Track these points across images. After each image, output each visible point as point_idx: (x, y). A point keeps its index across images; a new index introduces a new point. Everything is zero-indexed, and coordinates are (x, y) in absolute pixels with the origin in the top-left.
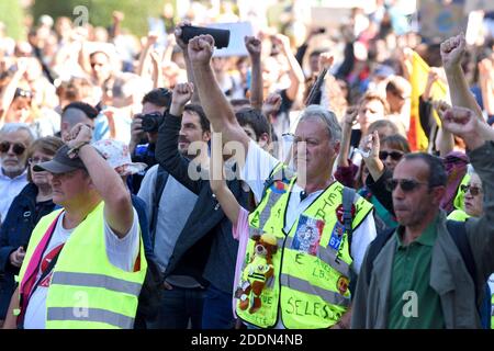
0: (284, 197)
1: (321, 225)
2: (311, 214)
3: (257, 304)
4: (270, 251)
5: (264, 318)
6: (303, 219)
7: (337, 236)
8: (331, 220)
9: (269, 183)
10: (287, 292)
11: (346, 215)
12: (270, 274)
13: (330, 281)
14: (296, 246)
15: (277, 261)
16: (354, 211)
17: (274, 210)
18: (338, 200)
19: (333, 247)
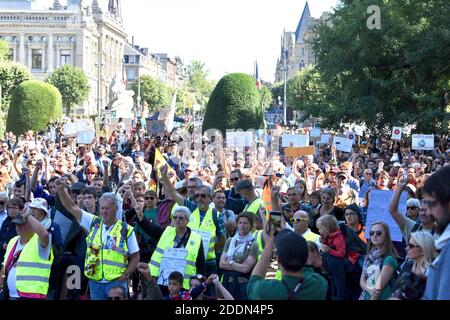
0: (99, 230)
1: (115, 238)
2: (111, 235)
3: (94, 272)
4: (96, 252)
5: (98, 276)
6: (109, 237)
7: (122, 242)
8: (119, 236)
9: (93, 225)
10: (105, 266)
11: (124, 232)
12: (98, 260)
13: (121, 259)
14: (107, 248)
15: (100, 255)
16: (127, 231)
17: (96, 236)
18: (121, 228)
19: (121, 246)
